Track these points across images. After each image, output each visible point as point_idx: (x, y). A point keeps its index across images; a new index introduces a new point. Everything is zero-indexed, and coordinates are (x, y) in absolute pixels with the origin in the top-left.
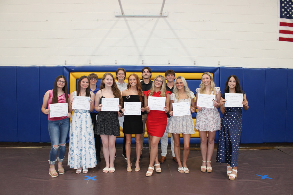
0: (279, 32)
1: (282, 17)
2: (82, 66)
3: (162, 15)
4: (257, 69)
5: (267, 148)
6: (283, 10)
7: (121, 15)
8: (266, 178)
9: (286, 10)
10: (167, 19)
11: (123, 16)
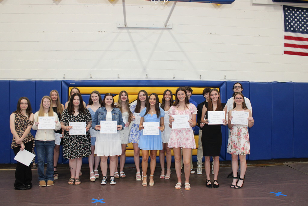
0: (284, 45)
1: (286, 30)
2: (82, 80)
3: (167, 27)
4: (263, 83)
5: (276, 164)
6: (287, 23)
7: (124, 27)
8: (280, 196)
9: (290, 24)
10: (171, 31)
11: (126, 27)
